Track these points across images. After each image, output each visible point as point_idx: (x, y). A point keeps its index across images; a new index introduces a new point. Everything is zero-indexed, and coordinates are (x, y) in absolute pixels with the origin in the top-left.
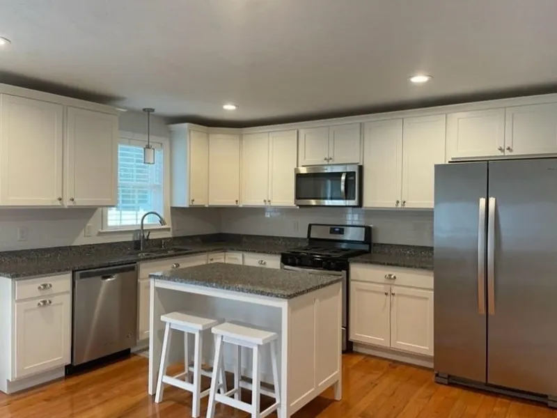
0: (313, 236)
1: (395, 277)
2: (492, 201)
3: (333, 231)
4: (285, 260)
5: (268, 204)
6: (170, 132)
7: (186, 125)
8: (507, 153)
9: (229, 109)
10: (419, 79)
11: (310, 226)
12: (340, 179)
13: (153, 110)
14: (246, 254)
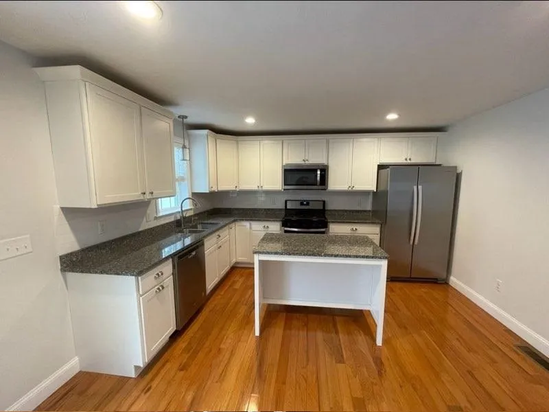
0: (288, 207)
1: (356, 229)
2: (420, 187)
3: (302, 204)
4: (284, 224)
5: (260, 189)
6: (188, 135)
7: (205, 132)
8: (409, 161)
9: (250, 121)
10: (392, 117)
11: (286, 202)
12: (317, 174)
13: (186, 117)
14: (253, 223)
